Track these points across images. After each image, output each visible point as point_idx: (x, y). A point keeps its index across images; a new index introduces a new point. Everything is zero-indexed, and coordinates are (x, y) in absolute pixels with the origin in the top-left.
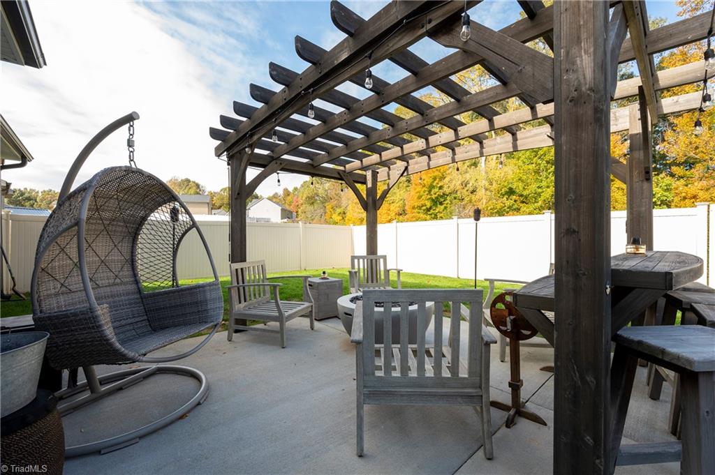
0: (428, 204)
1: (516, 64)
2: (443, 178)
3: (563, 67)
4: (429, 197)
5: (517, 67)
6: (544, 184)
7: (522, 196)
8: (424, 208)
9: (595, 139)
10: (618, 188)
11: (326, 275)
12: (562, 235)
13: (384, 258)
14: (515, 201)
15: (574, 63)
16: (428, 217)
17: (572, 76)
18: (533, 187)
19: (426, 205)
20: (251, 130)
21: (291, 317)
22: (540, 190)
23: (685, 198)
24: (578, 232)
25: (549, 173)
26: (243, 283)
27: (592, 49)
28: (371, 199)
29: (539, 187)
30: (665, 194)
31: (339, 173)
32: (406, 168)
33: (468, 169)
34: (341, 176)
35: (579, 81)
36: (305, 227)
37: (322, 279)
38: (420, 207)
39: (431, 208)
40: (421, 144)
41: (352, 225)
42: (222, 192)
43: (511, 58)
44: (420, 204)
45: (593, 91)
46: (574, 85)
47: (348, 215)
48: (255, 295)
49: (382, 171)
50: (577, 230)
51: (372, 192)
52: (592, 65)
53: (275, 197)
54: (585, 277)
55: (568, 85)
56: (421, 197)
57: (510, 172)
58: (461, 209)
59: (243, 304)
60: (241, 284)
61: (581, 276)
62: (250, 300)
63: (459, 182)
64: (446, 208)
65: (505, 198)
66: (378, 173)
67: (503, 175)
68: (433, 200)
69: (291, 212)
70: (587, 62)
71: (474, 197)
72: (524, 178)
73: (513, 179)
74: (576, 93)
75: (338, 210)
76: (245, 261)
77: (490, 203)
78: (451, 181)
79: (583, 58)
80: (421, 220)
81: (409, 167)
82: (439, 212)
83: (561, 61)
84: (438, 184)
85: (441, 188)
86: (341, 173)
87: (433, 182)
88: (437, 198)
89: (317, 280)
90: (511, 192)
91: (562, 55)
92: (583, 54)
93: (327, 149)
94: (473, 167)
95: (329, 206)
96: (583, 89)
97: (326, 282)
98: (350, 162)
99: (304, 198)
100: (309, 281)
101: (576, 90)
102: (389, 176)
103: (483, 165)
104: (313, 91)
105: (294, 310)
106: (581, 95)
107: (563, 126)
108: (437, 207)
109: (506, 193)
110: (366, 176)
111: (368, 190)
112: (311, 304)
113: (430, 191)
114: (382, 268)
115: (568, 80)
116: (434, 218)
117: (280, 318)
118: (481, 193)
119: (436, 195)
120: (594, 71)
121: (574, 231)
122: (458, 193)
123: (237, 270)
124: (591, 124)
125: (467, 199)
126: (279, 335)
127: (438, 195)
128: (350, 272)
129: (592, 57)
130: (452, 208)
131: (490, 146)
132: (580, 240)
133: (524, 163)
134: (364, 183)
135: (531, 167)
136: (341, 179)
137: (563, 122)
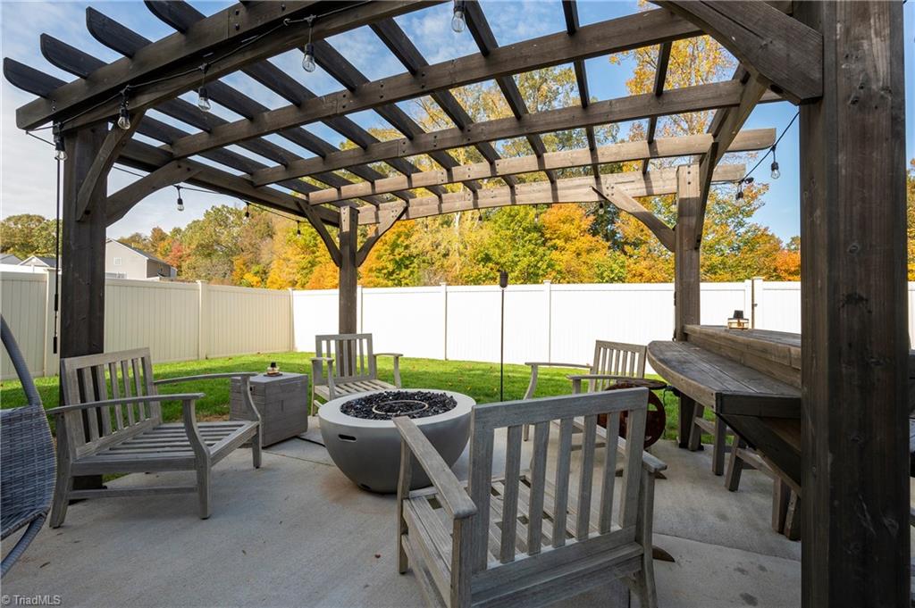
0: (391, 267)
1: (758, 36)
2: (408, 236)
3: (840, 50)
4: (392, 257)
5: (761, 40)
6: (521, 252)
7: (497, 264)
8: (385, 271)
9: (893, 161)
10: (584, 263)
11: (277, 370)
12: (841, 304)
13: (369, 337)
14: (492, 269)
15: (858, 47)
16: (390, 283)
17: (855, 66)
18: (510, 255)
19: (387, 268)
20: (132, 82)
21: (221, 454)
22: (517, 259)
23: (635, 275)
24: (867, 300)
25: (526, 242)
26: (97, 398)
27: (887, 31)
28: (347, 249)
29: (516, 256)
30: (622, 270)
31: (298, 204)
32: (406, 210)
33: (440, 227)
34: (300, 207)
35: (867, 74)
36: (210, 291)
37: (270, 375)
38: (380, 270)
39: (393, 272)
40: (440, 175)
41: (290, 289)
42: (12, 223)
43: (749, 25)
44: (379, 266)
45: (890, 91)
46: (858, 80)
47: (272, 276)
48: (126, 418)
49: (366, 210)
50: (864, 296)
51: (348, 239)
52: (888, 54)
53: (134, 241)
54: (879, 367)
55: (848, 78)
56: (382, 256)
57: (485, 235)
58: (431, 276)
59: (97, 441)
60: (91, 401)
61: (873, 365)
62: (115, 429)
63: (429, 242)
64: (412, 272)
65: (481, 265)
66: (358, 212)
67: (479, 238)
68: (396, 262)
69: (168, 267)
70: (879, 48)
71: (446, 263)
72: (501, 244)
73: (490, 244)
74: (862, 91)
75: (255, 268)
76: (101, 351)
77: (465, 269)
78: (420, 240)
79: (874, 41)
80: (382, 287)
81: (409, 209)
82: (404, 277)
83: (836, 41)
84: (403, 242)
85: (407, 247)
86: (301, 203)
87: (397, 239)
88: (401, 260)
89: (260, 378)
90: (487, 259)
91: (838, 32)
92: (873, 36)
93: (284, 160)
94: (445, 226)
95: (238, 261)
96: (874, 87)
97: (280, 381)
98: (315, 189)
99: (193, 246)
100: (252, 383)
101: (862, 88)
102: (377, 217)
103: (457, 224)
104: (314, 22)
105: (226, 441)
106: (871, 96)
107: (840, 139)
108: (401, 270)
109: (483, 260)
110: (339, 214)
111: (341, 235)
112: (255, 423)
113: (393, 251)
114: (365, 353)
115: (848, 71)
116: (397, 285)
117: (200, 461)
118: (454, 257)
119: (401, 256)
120: (891, 63)
121: (861, 299)
122: (428, 255)
123: (80, 371)
124: (887, 139)
125: (438, 264)
126: (196, 495)
127: (404, 256)
128: (313, 361)
129: (888, 42)
130: (420, 274)
131: (523, 193)
132: (870, 312)
133: (501, 227)
134: (337, 224)
135: (509, 233)
136: (301, 214)
137: (840, 133)
